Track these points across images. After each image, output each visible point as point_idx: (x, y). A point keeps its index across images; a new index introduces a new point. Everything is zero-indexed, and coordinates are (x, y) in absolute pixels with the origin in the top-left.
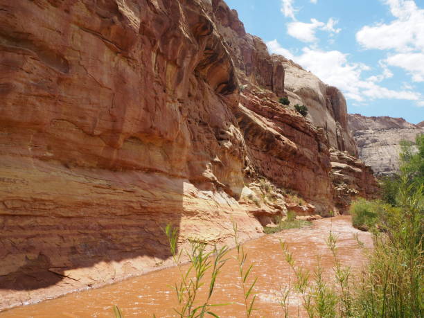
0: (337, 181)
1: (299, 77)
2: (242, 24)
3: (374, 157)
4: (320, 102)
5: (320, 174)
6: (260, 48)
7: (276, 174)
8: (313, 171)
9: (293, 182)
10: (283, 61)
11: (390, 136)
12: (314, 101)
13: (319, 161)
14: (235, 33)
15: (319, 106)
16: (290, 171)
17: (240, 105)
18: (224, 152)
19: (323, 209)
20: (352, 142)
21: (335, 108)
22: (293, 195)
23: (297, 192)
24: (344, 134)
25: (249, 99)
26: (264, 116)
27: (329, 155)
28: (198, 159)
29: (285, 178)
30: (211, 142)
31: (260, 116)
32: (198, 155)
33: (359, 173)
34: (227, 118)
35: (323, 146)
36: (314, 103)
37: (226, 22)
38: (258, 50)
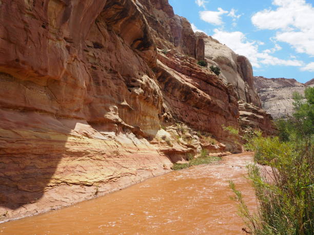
0: (244, 126)
1: (216, 48)
2: (171, 7)
3: (274, 108)
4: (233, 67)
5: (230, 120)
6: (186, 26)
7: (193, 119)
8: (225, 118)
9: (208, 126)
10: (204, 37)
11: (286, 92)
12: (228, 67)
13: (230, 110)
14: (166, 15)
15: (232, 70)
16: (206, 117)
17: (159, 62)
18: (135, 98)
19: (233, 147)
20: (257, 97)
21: (244, 72)
22: (207, 136)
23: (211, 134)
24: (251, 91)
25: (172, 60)
26: (183, 74)
27: (237, 105)
28: (101, 103)
29: (201, 123)
30: (120, 88)
31: (180, 74)
32: (101, 98)
33: (261, 119)
34: (141, 69)
35: (233, 98)
36: (228, 68)
37: (159, 5)
38: (184, 27)
